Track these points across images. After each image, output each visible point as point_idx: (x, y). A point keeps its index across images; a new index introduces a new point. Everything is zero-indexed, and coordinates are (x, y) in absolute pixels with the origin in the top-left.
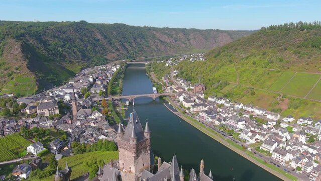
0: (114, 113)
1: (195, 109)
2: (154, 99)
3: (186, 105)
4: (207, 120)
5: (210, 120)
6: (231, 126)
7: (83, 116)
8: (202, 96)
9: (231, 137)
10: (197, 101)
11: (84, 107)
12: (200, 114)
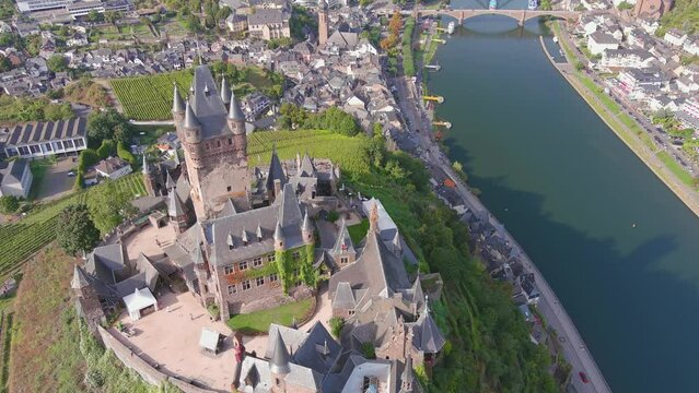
0: (407, 49)
1: (613, 62)
2: (521, 24)
3: (595, 48)
4: (632, 94)
5: (640, 95)
6: (689, 119)
7: (335, 49)
8: (650, 29)
9: (676, 147)
10: (631, 40)
11: (344, 28)
12: (622, 76)
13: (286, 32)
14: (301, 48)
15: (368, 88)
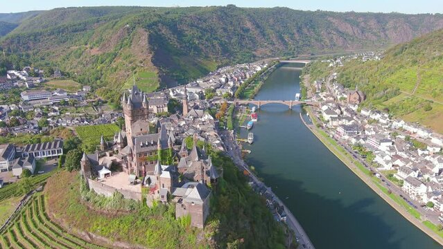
0: (229, 118)
1: (335, 123)
2: (290, 107)
3: (327, 117)
4: (343, 137)
5: (346, 137)
6: (370, 146)
7: (191, 117)
8: (355, 108)
9: (363, 159)
10: (345, 113)
11: (196, 107)
12: (338, 129)
13: (166, 109)
14: (174, 117)
15: (208, 134)
